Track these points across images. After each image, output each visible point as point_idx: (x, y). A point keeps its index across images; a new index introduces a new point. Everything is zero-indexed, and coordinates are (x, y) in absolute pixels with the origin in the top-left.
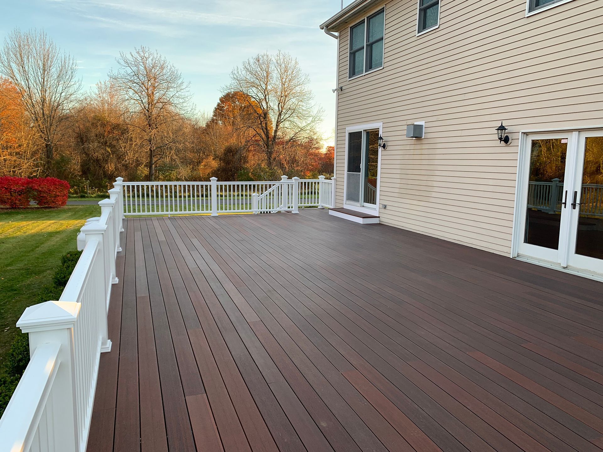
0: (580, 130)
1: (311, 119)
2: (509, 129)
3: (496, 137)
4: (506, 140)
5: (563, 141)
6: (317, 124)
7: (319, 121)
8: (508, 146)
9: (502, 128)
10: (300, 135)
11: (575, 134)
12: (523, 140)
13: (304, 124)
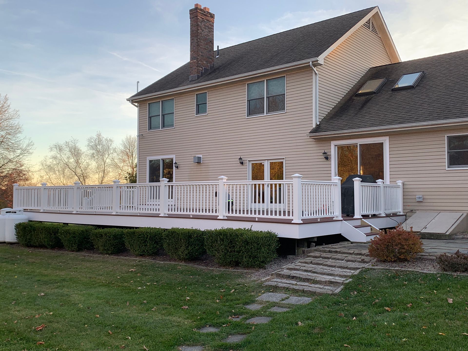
0: (268, 160)
1: (19, 151)
2: (243, 159)
3: (239, 162)
4: (242, 163)
5: (263, 164)
6: (25, 157)
7: (27, 154)
8: (243, 166)
9: (240, 159)
10: (6, 167)
11: (266, 161)
12: (248, 163)
13: (12, 157)
